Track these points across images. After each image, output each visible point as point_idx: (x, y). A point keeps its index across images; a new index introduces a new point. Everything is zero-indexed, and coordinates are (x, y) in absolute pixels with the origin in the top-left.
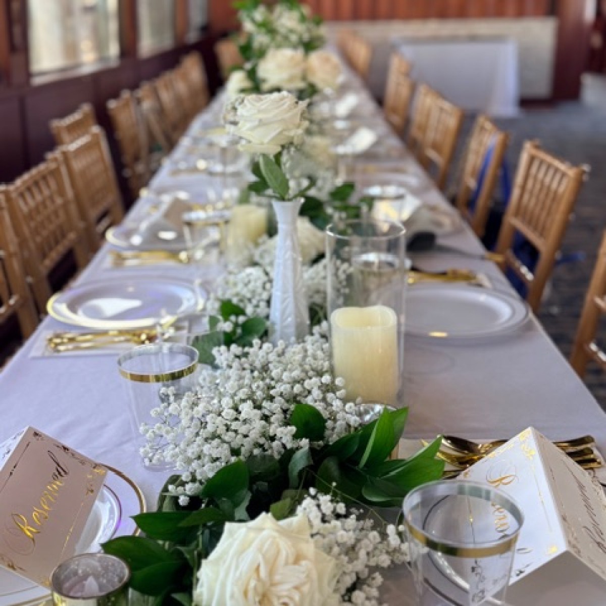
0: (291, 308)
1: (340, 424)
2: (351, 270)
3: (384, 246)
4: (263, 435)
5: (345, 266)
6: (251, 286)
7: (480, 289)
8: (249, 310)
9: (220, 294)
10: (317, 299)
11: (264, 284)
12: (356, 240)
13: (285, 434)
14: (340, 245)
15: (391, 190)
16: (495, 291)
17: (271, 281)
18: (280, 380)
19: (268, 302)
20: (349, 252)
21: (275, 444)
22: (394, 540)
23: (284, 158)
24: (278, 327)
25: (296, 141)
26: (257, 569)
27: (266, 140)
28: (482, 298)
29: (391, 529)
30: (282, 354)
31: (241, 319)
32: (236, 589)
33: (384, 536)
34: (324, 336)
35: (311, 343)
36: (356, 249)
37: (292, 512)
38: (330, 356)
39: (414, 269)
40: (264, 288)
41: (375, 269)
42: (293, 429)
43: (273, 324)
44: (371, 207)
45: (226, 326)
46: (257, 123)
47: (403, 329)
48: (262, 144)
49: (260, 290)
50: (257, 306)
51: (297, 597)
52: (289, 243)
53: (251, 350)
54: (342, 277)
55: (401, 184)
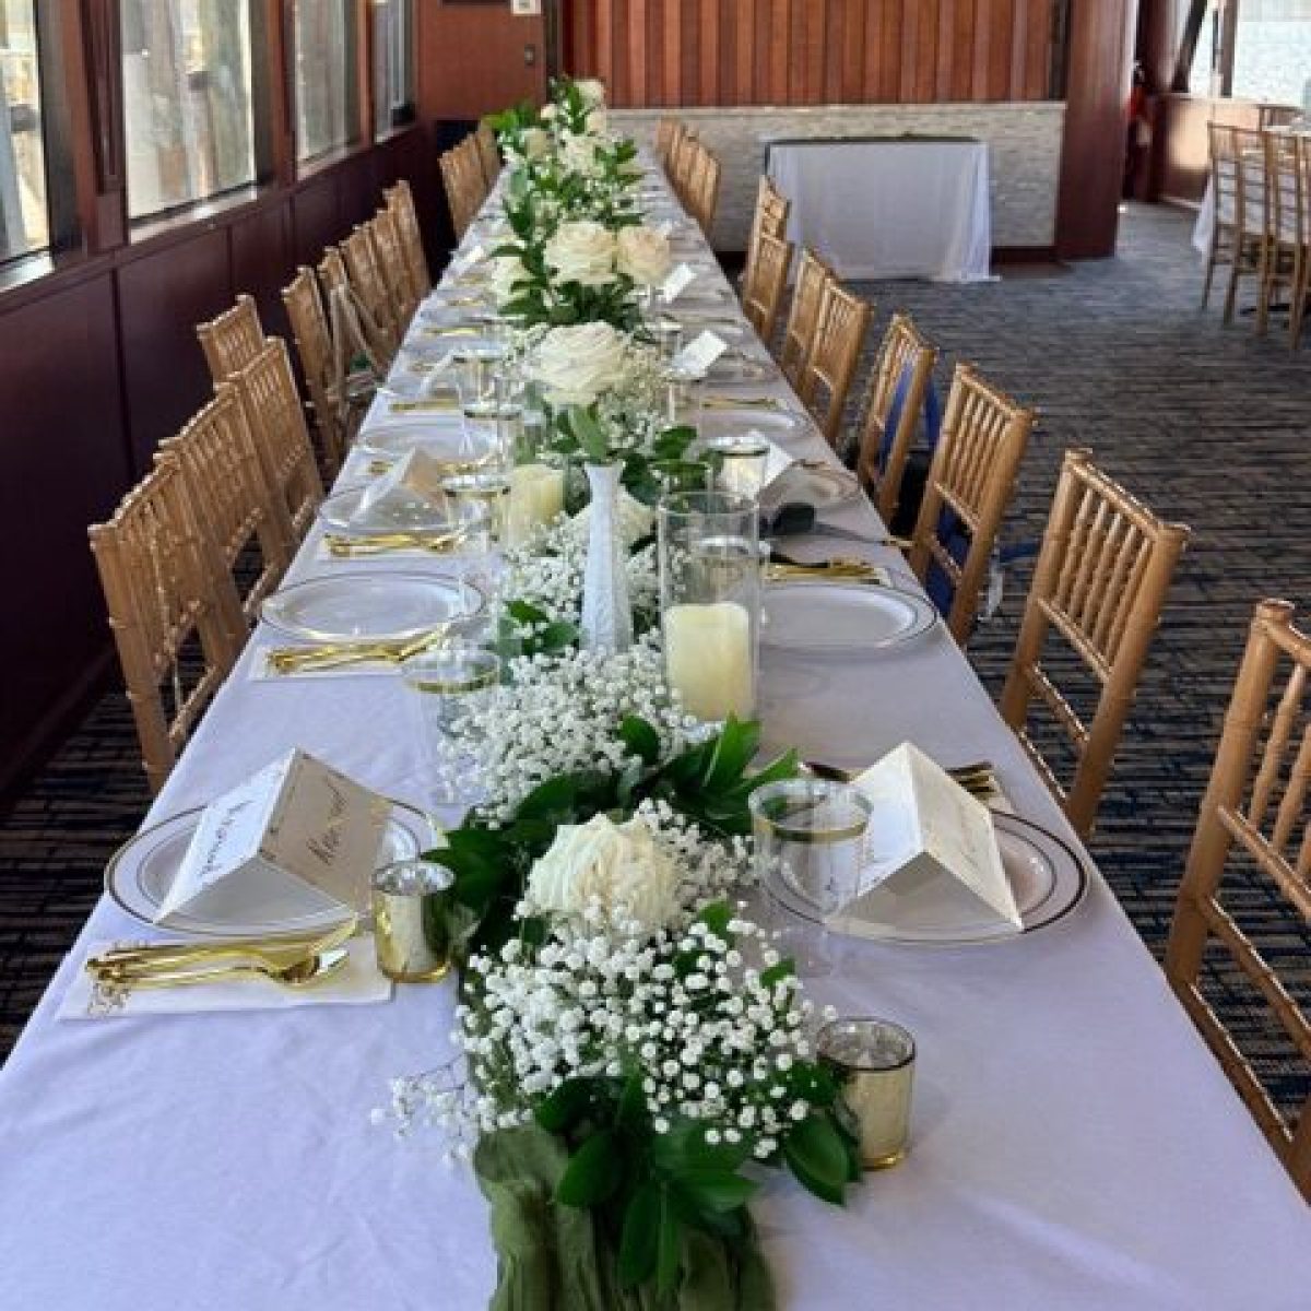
0: (609, 611)
1: (678, 741)
2: (689, 559)
3: (735, 526)
4: (588, 750)
5: (680, 553)
6: (553, 581)
7: (873, 587)
8: (552, 613)
9: (505, 594)
10: (643, 601)
11: (571, 578)
12: (695, 516)
13: (614, 749)
14: (675, 524)
15: (749, 442)
16: (896, 591)
17: (580, 574)
18: (603, 694)
19: (579, 604)
20: (686, 536)
21: (602, 763)
22: (741, 852)
23: (600, 408)
24: (592, 636)
25: (617, 387)
26: (594, 868)
27: (579, 386)
28: (872, 598)
29: (737, 840)
30: (600, 665)
31: (542, 626)
32: (573, 887)
33: (730, 850)
34: (653, 646)
35: (638, 653)
36: (695, 530)
37: (627, 818)
38: (663, 667)
39: (776, 558)
40: (571, 583)
41: (723, 557)
42: (622, 744)
43: (586, 631)
44: (718, 469)
45: (526, 632)
46: (567, 363)
47: (757, 639)
48: (572, 391)
49: (565, 587)
50: (563, 609)
51: (635, 894)
52: (607, 522)
53: (562, 662)
54: (678, 569)
55: (767, 429)
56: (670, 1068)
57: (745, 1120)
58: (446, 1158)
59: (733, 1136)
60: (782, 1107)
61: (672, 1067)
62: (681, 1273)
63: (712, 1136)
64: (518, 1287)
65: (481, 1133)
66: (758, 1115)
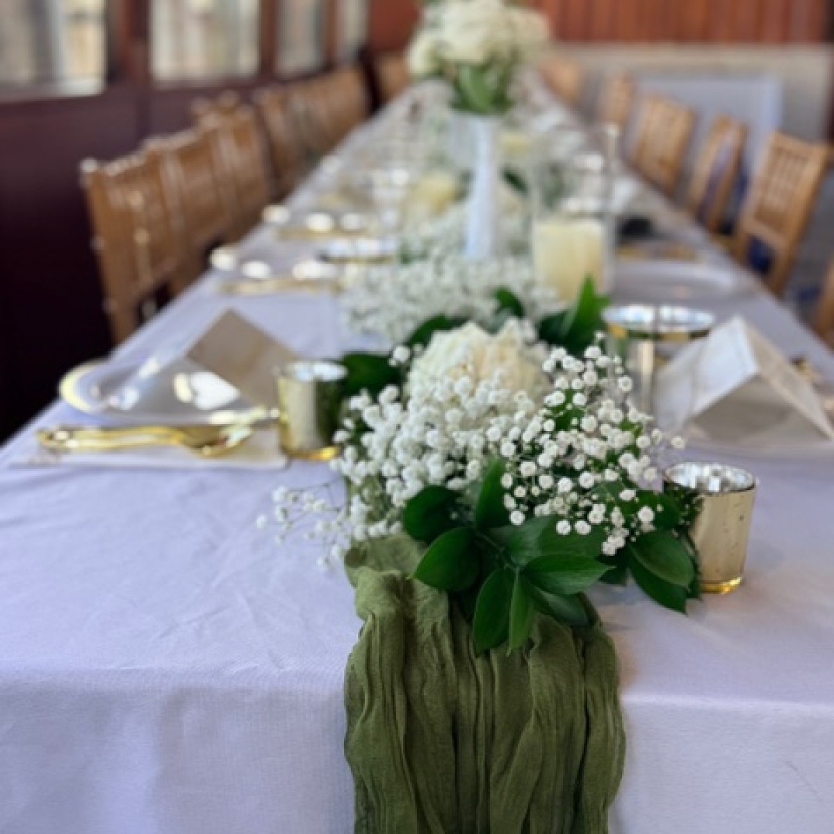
56: (527, 468)
57: (595, 517)
58: (320, 562)
59: (583, 528)
60: (630, 510)
61: (528, 468)
62: (531, 644)
63: (563, 527)
64: (376, 638)
65: (353, 540)
66: (607, 515)
